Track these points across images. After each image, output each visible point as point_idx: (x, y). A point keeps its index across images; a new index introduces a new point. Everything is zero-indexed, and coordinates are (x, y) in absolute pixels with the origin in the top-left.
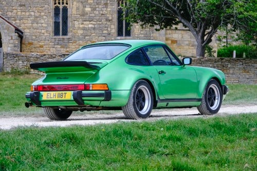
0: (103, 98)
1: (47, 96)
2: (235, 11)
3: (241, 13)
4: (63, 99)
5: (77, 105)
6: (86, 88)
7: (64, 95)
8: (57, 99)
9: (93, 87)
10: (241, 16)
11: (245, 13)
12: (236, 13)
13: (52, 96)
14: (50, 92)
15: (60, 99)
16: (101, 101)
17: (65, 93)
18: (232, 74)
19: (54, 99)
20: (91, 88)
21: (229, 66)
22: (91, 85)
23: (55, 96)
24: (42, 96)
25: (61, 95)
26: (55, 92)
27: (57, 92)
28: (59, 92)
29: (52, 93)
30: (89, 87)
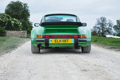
1: (55, 41)
4: (67, 43)
5: (74, 46)
8: (62, 43)
15: (64, 43)
16: (85, 44)
17: (68, 40)
19: (60, 43)
20: (81, 37)
22: (81, 35)
23: (61, 41)
24: (51, 41)
25: (65, 41)
26: (60, 39)
27: (62, 39)
28: (63, 39)
29: (58, 39)
30: (80, 36)
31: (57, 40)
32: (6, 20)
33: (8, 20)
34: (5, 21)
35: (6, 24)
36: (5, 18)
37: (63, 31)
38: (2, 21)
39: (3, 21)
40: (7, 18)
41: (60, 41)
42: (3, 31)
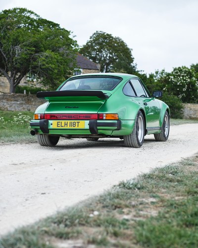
0: (116, 128)
1: (58, 124)
2: (39, 64)
3: (44, 65)
4: (76, 127)
5: (90, 134)
6: (100, 117)
7: (77, 124)
8: (68, 127)
9: (106, 117)
10: (44, 67)
11: (47, 65)
12: (40, 65)
13: (63, 125)
14: (60, 121)
15: (72, 128)
16: (113, 130)
17: (78, 122)
18: (34, 105)
19: (66, 127)
20: (104, 118)
21: (32, 100)
22: (105, 115)
23: (67, 124)
24: (52, 124)
25: (74, 125)
26: (66, 121)
27: (69, 121)
28: (71, 121)
29: (63, 122)
30: (103, 116)
31: (60, 123)
32: (184, 80)
33: (189, 80)
34: (181, 83)
35: (184, 89)
36: (182, 76)
37: (74, 108)
38: (176, 83)
39: (179, 84)
40: (187, 76)
41: (65, 124)
42: (177, 105)
